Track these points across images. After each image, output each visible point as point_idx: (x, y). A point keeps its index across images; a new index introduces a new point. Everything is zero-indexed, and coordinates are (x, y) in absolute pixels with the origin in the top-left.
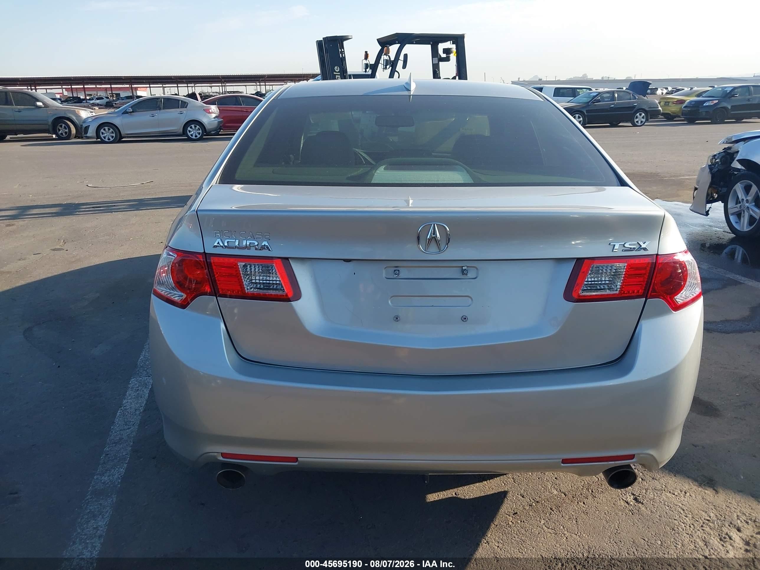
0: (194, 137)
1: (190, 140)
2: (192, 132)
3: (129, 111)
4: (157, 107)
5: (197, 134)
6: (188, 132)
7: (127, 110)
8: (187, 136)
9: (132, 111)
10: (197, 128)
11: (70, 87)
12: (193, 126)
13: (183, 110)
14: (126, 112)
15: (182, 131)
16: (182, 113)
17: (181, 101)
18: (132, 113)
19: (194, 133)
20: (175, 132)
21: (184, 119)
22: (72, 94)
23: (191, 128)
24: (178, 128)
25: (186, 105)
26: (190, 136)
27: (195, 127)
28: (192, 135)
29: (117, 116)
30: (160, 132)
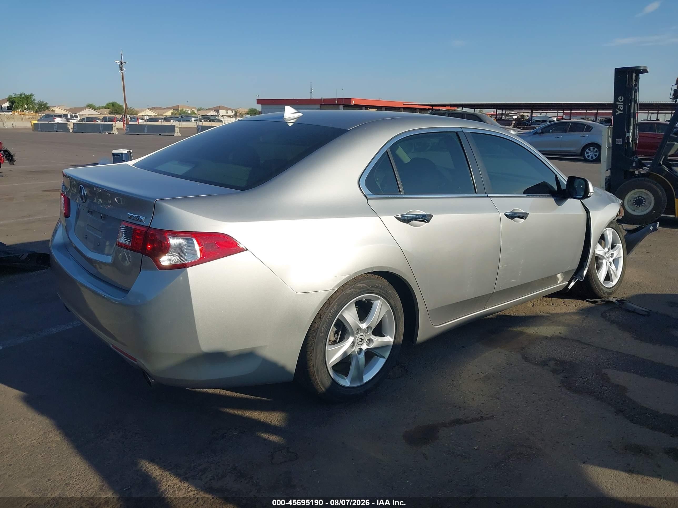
0: (590, 158)
1: (586, 160)
2: (590, 154)
3: (539, 132)
4: (564, 130)
5: (594, 156)
6: (586, 153)
7: (538, 132)
8: (584, 157)
9: (541, 132)
10: (595, 150)
11: (570, 111)
12: (592, 148)
13: (587, 134)
14: (536, 133)
15: (580, 151)
16: (584, 136)
17: (587, 125)
18: (542, 134)
19: (590, 155)
20: (573, 153)
21: (585, 142)
22: (569, 117)
23: (589, 150)
24: (577, 149)
25: (590, 130)
26: (587, 157)
27: (594, 149)
28: (588, 156)
29: (528, 136)
30: (560, 151)
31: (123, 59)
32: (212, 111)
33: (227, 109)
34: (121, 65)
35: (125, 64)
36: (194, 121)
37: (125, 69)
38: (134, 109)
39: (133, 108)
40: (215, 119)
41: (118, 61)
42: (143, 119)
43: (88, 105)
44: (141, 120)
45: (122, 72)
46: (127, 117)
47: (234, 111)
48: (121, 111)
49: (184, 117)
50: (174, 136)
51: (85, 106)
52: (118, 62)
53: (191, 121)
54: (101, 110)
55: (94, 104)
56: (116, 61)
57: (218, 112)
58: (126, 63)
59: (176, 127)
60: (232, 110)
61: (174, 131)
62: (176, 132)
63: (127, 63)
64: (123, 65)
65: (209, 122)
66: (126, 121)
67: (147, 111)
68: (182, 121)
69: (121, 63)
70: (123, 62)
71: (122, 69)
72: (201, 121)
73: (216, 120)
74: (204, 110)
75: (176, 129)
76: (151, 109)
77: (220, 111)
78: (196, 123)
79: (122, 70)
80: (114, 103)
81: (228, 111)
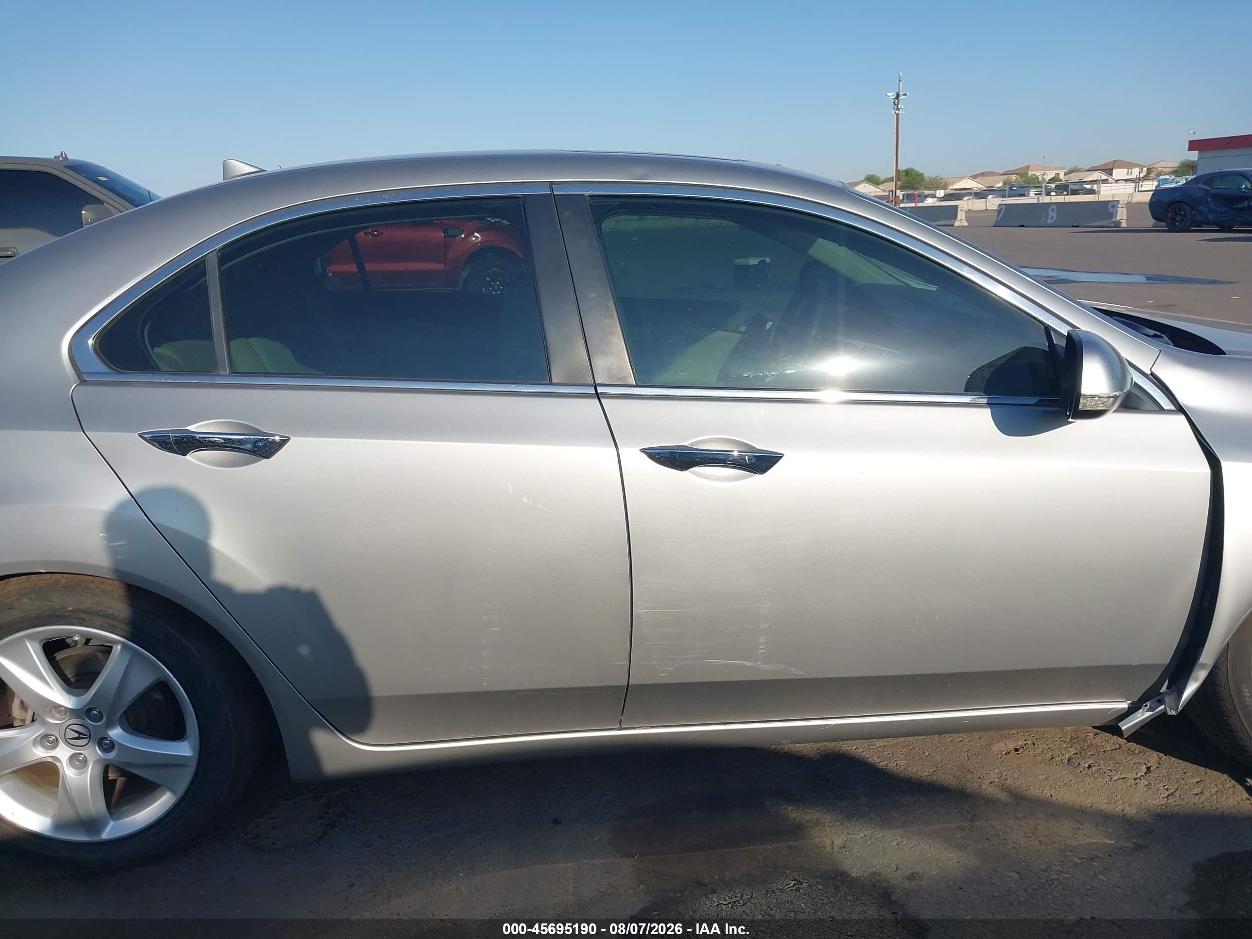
31: (901, 89)
32: (1096, 173)
33: (1129, 165)
34: (896, 101)
35: (904, 97)
36: (1035, 194)
37: (902, 107)
38: (942, 178)
39: (940, 177)
40: (1081, 188)
41: (893, 94)
42: (935, 197)
43: (868, 176)
44: (932, 198)
45: (897, 112)
46: (897, 195)
47: (1145, 169)
48: (919, 183)
49: (1015, 188)
50: (953, 226)
51: (863, 178)
52: (892, 96)
53: (1028, 196)
54: (886, 183)
55: (877, 175)
56: (888, 94)
57: (1111, 175)
58: (905, 95)
59: (959, 209)
60: (1141, 167)
61: (955, 217)
62: (959, 218)
63: (908, 94)
64: (900, 101)
65: (1067, 195)
66: (895, 202)
67: (965, 180)
68: (1009, 197)
69: (898, 96)
70: (901, 93)
71: (898, 107)
72: (1049, 195)
73: (1081, 190)
74: (1082, 172)
75: (959, 213)
76: (974, 177)
77: (1114, 171)
78: (1038, 198)
79: (898, 109)
80: (909, 169)
81: (1132, 169)
